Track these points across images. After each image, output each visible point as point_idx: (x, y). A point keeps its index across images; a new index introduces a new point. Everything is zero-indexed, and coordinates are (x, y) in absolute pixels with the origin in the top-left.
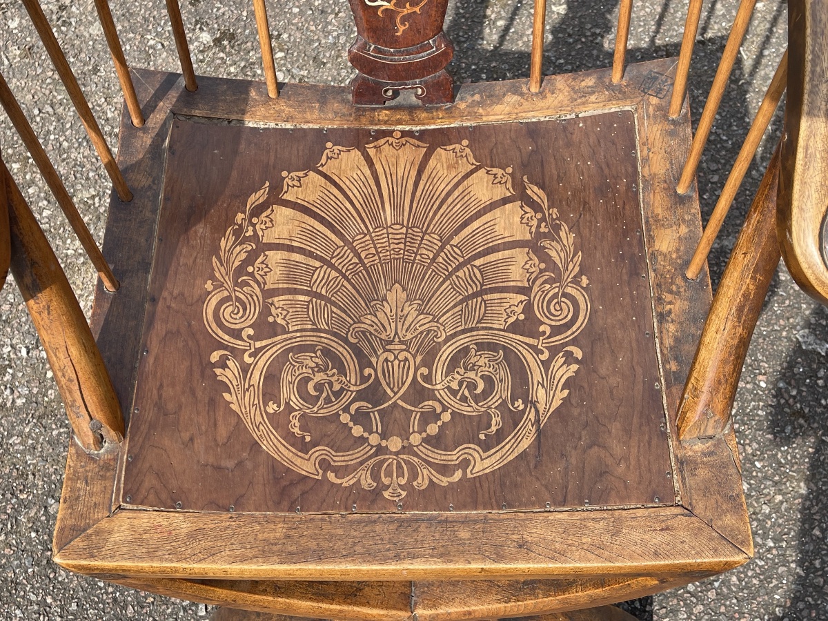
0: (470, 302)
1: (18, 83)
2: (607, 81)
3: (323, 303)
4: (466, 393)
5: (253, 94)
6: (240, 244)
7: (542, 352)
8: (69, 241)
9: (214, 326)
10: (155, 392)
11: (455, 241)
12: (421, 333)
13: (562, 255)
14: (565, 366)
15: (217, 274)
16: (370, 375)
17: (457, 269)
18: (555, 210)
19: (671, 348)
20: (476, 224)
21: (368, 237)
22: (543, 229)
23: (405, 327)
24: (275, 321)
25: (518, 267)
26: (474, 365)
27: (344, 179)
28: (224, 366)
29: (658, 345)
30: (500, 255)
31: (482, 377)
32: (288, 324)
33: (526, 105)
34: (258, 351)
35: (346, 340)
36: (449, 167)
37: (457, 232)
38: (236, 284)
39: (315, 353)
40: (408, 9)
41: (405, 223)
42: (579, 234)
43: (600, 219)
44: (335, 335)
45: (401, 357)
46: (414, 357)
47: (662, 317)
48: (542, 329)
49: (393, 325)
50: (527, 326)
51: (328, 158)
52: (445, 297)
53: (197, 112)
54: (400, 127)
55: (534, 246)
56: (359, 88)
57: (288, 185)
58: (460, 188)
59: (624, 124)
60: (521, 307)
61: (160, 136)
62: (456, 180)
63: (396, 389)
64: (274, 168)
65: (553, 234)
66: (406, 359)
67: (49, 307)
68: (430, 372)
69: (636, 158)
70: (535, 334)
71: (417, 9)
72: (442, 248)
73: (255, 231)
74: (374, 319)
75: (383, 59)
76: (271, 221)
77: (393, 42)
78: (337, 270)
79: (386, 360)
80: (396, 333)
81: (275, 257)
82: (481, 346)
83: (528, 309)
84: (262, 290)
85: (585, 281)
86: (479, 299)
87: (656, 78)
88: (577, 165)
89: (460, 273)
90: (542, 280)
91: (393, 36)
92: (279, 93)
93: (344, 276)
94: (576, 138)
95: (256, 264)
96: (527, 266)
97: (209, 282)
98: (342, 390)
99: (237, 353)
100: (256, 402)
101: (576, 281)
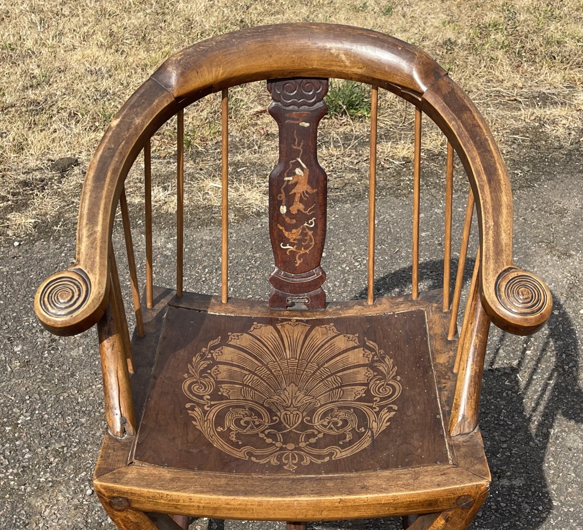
0: (334, 391)
1: (17, 381)
2: (410, 299)
3: (250, 389)
4: (332, 426)
5: (213, 300)
6: (204, 360)
7: (375, 408)
8: (42, 473)
9: (188, 393)
10: (154, 416)
11: (326, 365)
12: (306, 403)
13: (386, 368)
14: (388, 413)
15: (190, 371)
16: (276, 420)
17: (327, 377)
18: (382, 351)
19: (446, 401)
20: (338, 358)
21: (276, 363)
22: (375, 358)
23: (297, 401)
24: (222, 394)
25: (362, 375)
26: (337, 415)
27: (263, 337)
28: (194, 410)
29: (439, 402)
30: (352, 371)
31: (341, 420)
32: (229, 396)
33: (366, 310)
34: (211, 406)
35: (263, 405)
36: (322, 334)
37: (327, 362)
38: (201, 376)
39: (245, 409)
40: (302, 251)
41: (298, 358)
42: (395, 359)
43: (407, 353)
44: (256, 402)
45: (295, 413)
46: (302, 413)
47: (440, 389)
48: (374, 399)
49: (290, 400)
50: (368, 398)
51: (254, 328)
52: (320, 389)
53: (182, 306)
54: (296, 318)
55: (371, 366)
56: (273, 297)
57: (232, 338)
58: (329, 343)
59: (420, 315)
60: (363, 391)
61: (162, 313)
62: (327, 340)
63: (291, 425)
64: (224, 331)
65: (382, 359)
66: (297, 414)
67: (113, 345)
68: (311, 419)
69: (426, 328)
70: (373, 402)
71: (307, 251)
72: (318, 369)
73: (212, 356)
74: (278, 397)
75: (288, 280)
76: (222, 352)
77: (294, 270)
78: (258, 376)
79: (286, 414)
80: (292, 403)
81: (223, 368)
82: (340, 408)
83: (368, 392)
84: (215, 381)
85: (399, 378)
86: (340, 389)
87: (436, 296)
88: (394, 332)
89: (329, 379)
90: (375, 379)
91: (294, 266)
92: (228, 301)
93: (262, 379)
94: (393, 322)
95: (213, 369)
96: (367, 374)
97: (186, 374)
98: (260, 425)
99: (201, 406)
100: (211, 426)
101: (394, 378)
